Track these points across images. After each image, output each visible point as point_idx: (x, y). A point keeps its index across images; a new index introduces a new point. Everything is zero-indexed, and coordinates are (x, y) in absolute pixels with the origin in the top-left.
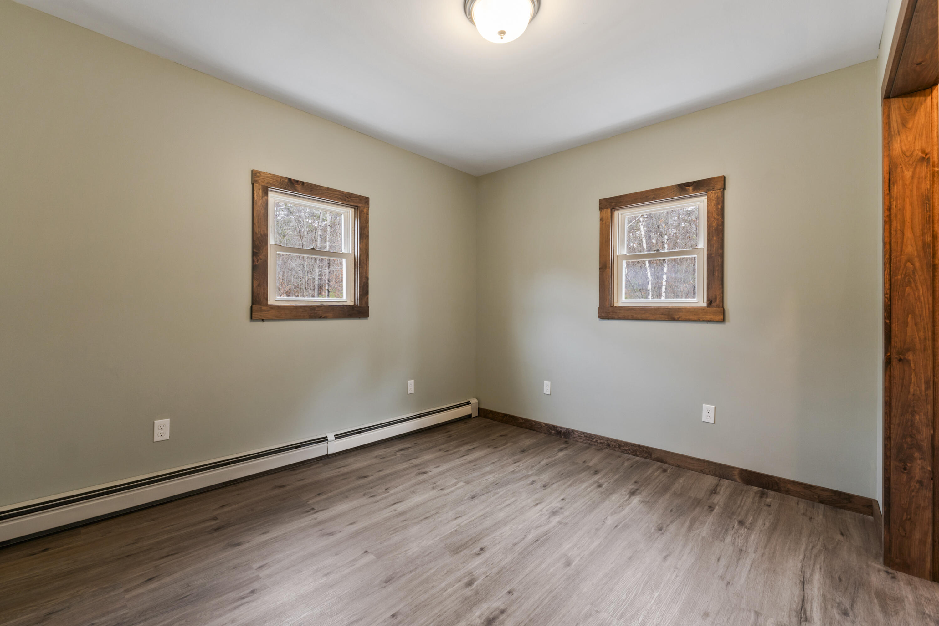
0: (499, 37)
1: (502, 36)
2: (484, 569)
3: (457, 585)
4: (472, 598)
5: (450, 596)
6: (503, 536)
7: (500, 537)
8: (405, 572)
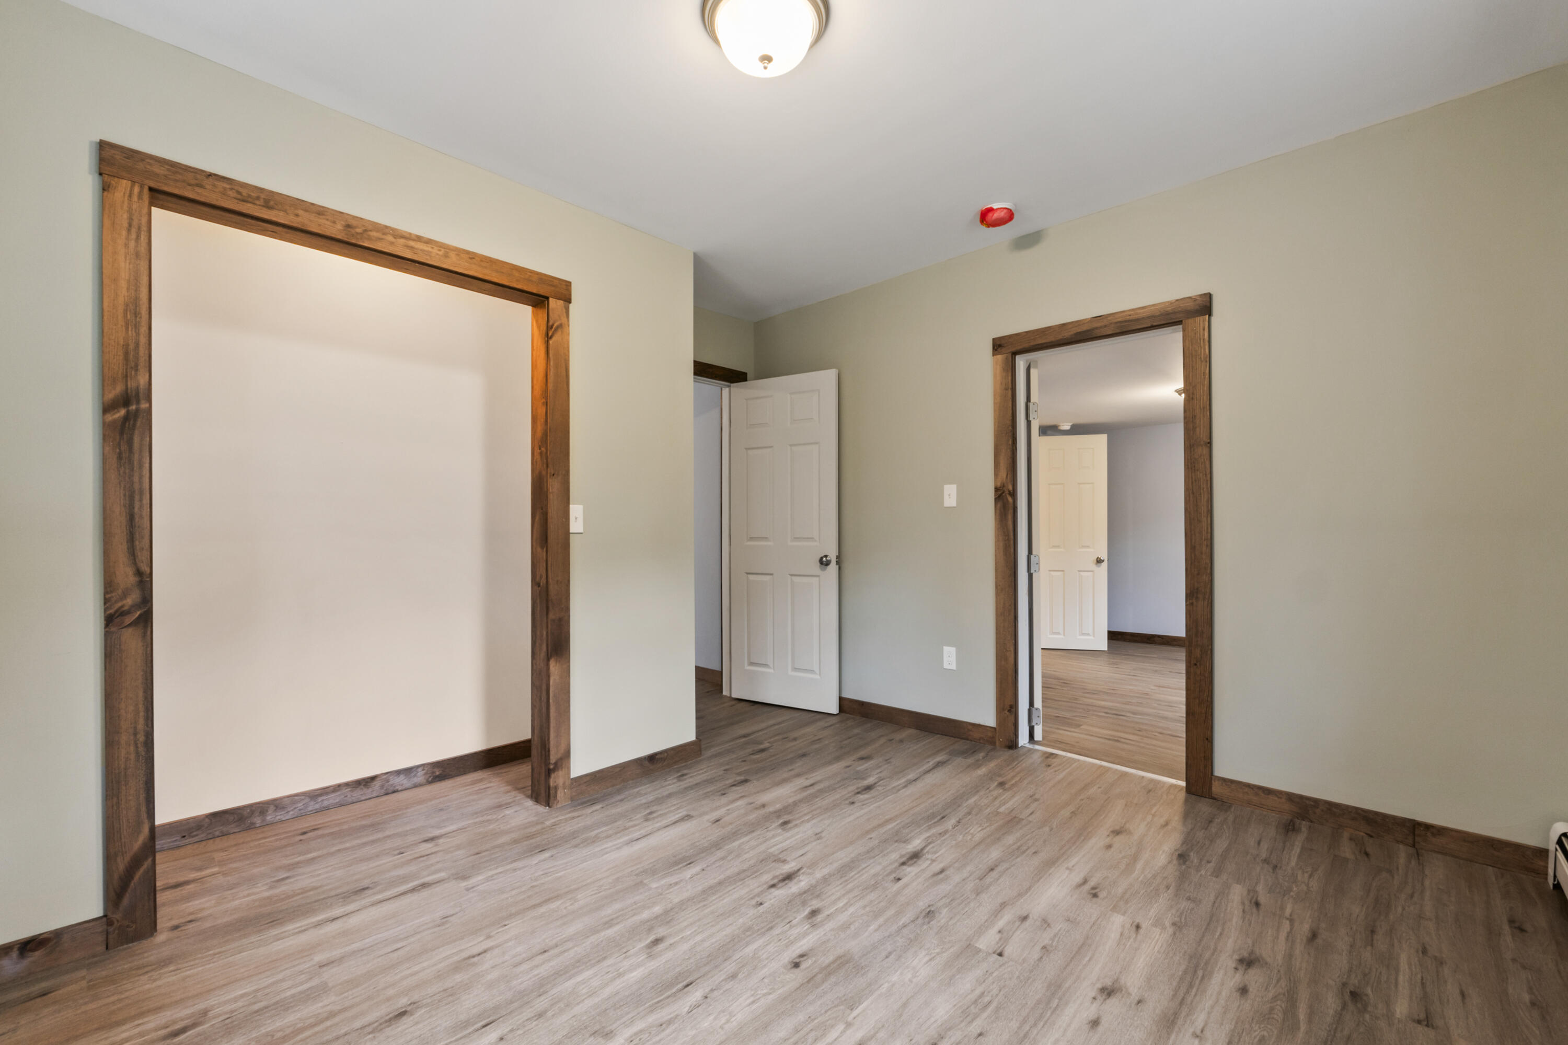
0: (761, 65)
1: (766, 65)
2: (795, 932)
3: (832, 910)
4: (810, 898)
5: (839, 899)
6: (752, 995)
7: (759, 992)
8: (913, 925)
